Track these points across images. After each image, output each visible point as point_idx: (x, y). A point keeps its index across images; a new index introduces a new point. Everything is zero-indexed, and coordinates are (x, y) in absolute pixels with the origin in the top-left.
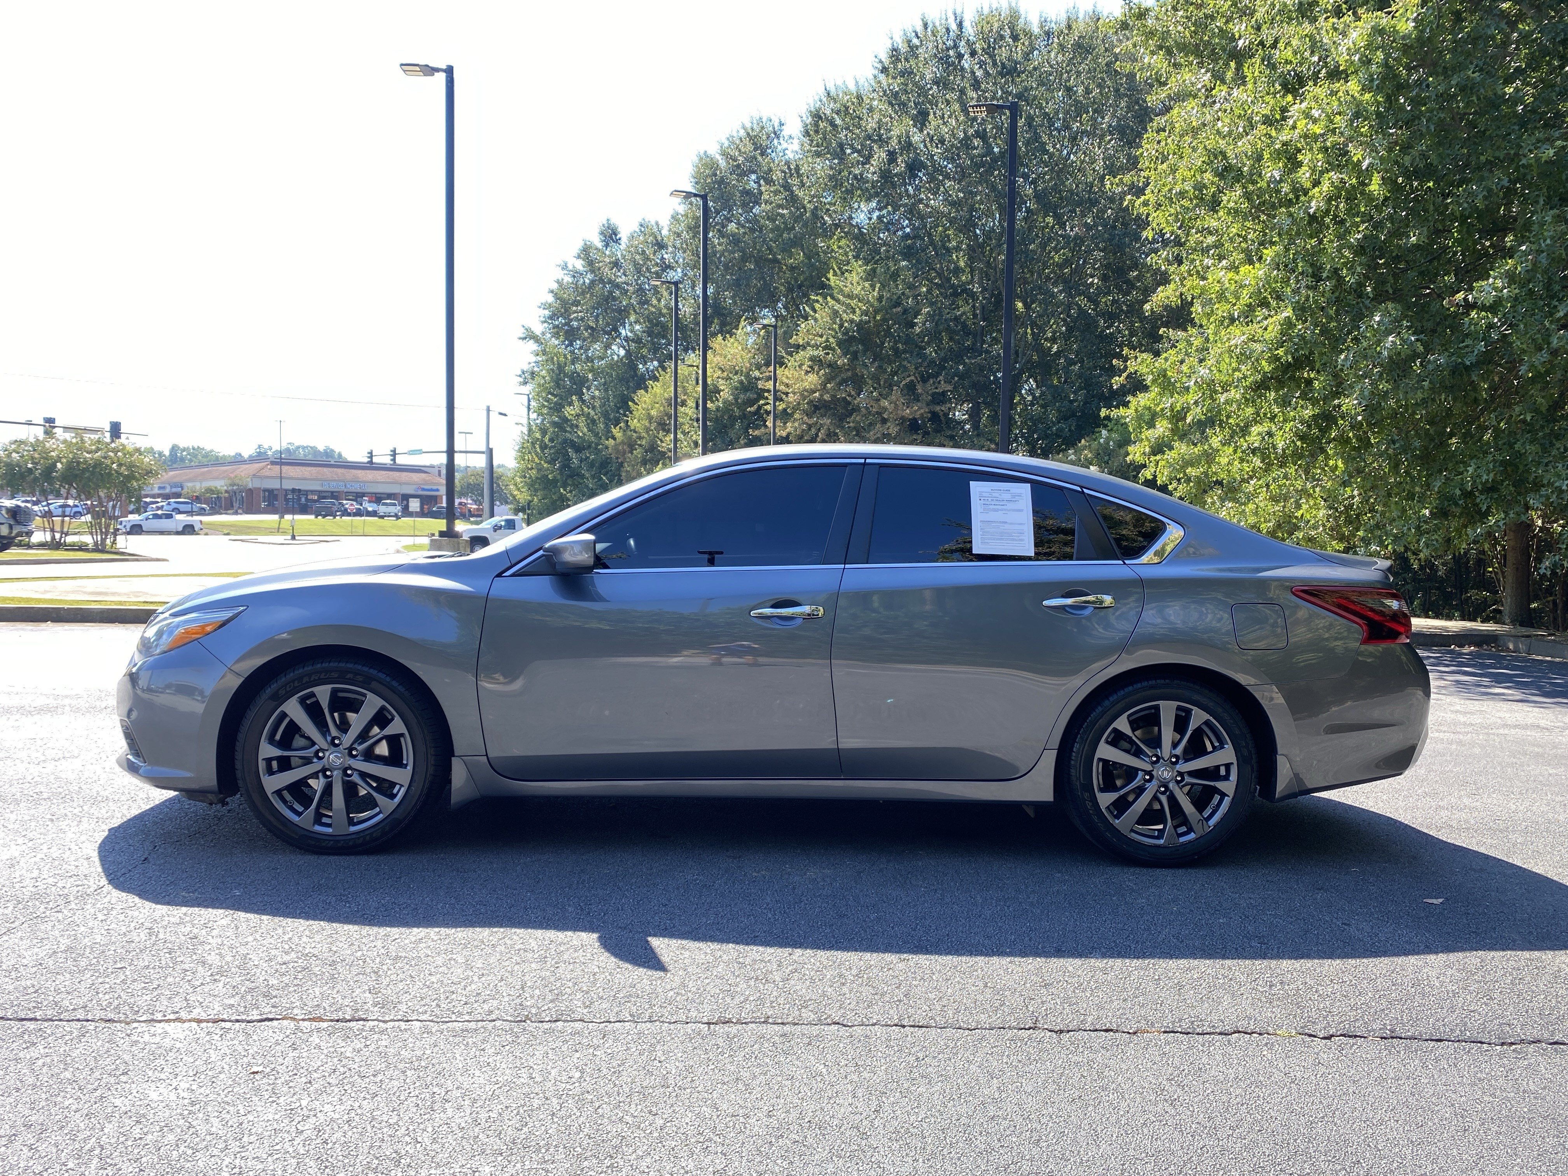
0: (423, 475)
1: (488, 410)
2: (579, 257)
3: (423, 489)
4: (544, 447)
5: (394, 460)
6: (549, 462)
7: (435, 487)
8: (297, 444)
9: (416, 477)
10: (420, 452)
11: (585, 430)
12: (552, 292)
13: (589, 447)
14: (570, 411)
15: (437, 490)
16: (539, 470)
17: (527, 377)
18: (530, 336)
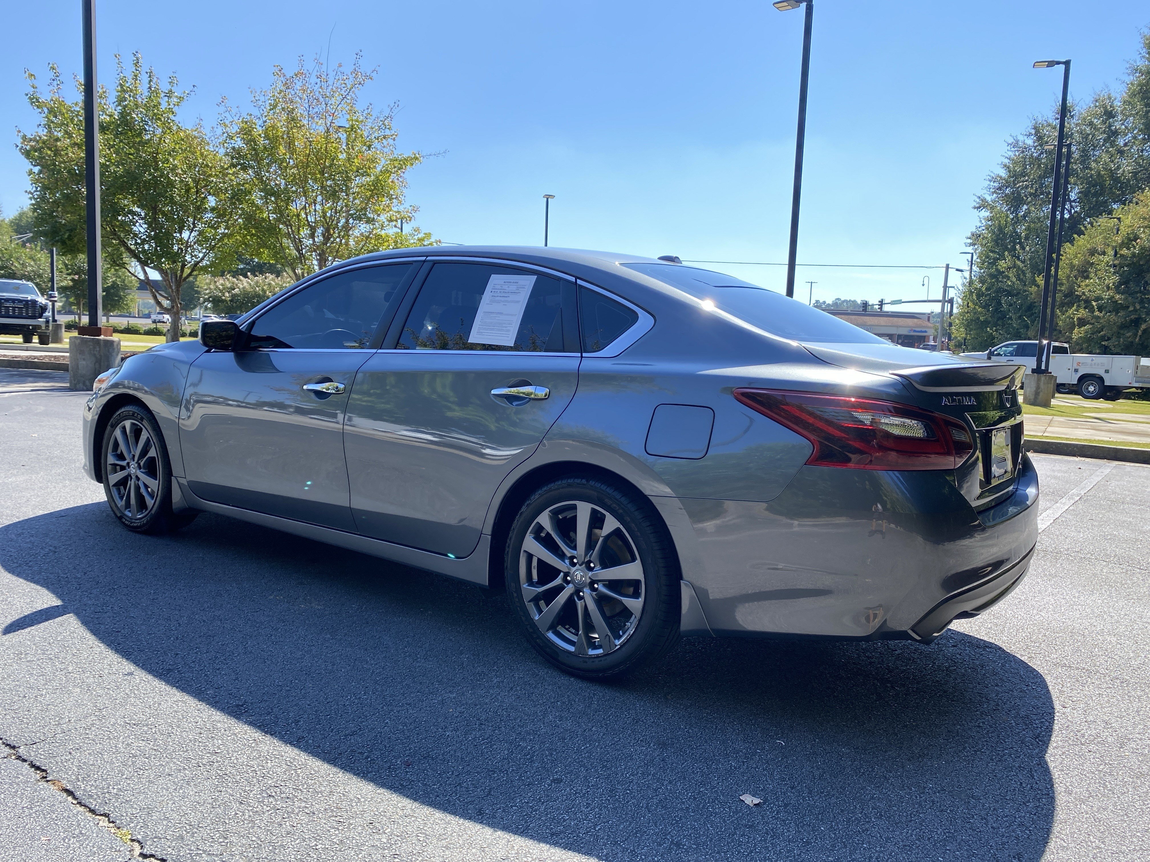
0: (916, 320)
1: (947, 267)
2: (1029, 135)
3: (915, 331)
4: (980, 294)
5: (881, 308)
6: (984, 307)
7: (923, 330)
8: (843, 299)
9: (910, 322)
10: (900, 302)
11: (1014, 279)
12: (1005, 166)
13: (1018, 293)
14: (1002, 265)
15: (926, 332)
16: (975, 313)
17: (976, 238)
18: (983, 205)
